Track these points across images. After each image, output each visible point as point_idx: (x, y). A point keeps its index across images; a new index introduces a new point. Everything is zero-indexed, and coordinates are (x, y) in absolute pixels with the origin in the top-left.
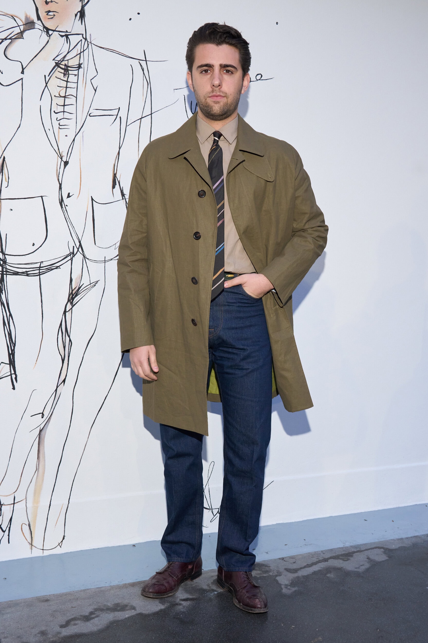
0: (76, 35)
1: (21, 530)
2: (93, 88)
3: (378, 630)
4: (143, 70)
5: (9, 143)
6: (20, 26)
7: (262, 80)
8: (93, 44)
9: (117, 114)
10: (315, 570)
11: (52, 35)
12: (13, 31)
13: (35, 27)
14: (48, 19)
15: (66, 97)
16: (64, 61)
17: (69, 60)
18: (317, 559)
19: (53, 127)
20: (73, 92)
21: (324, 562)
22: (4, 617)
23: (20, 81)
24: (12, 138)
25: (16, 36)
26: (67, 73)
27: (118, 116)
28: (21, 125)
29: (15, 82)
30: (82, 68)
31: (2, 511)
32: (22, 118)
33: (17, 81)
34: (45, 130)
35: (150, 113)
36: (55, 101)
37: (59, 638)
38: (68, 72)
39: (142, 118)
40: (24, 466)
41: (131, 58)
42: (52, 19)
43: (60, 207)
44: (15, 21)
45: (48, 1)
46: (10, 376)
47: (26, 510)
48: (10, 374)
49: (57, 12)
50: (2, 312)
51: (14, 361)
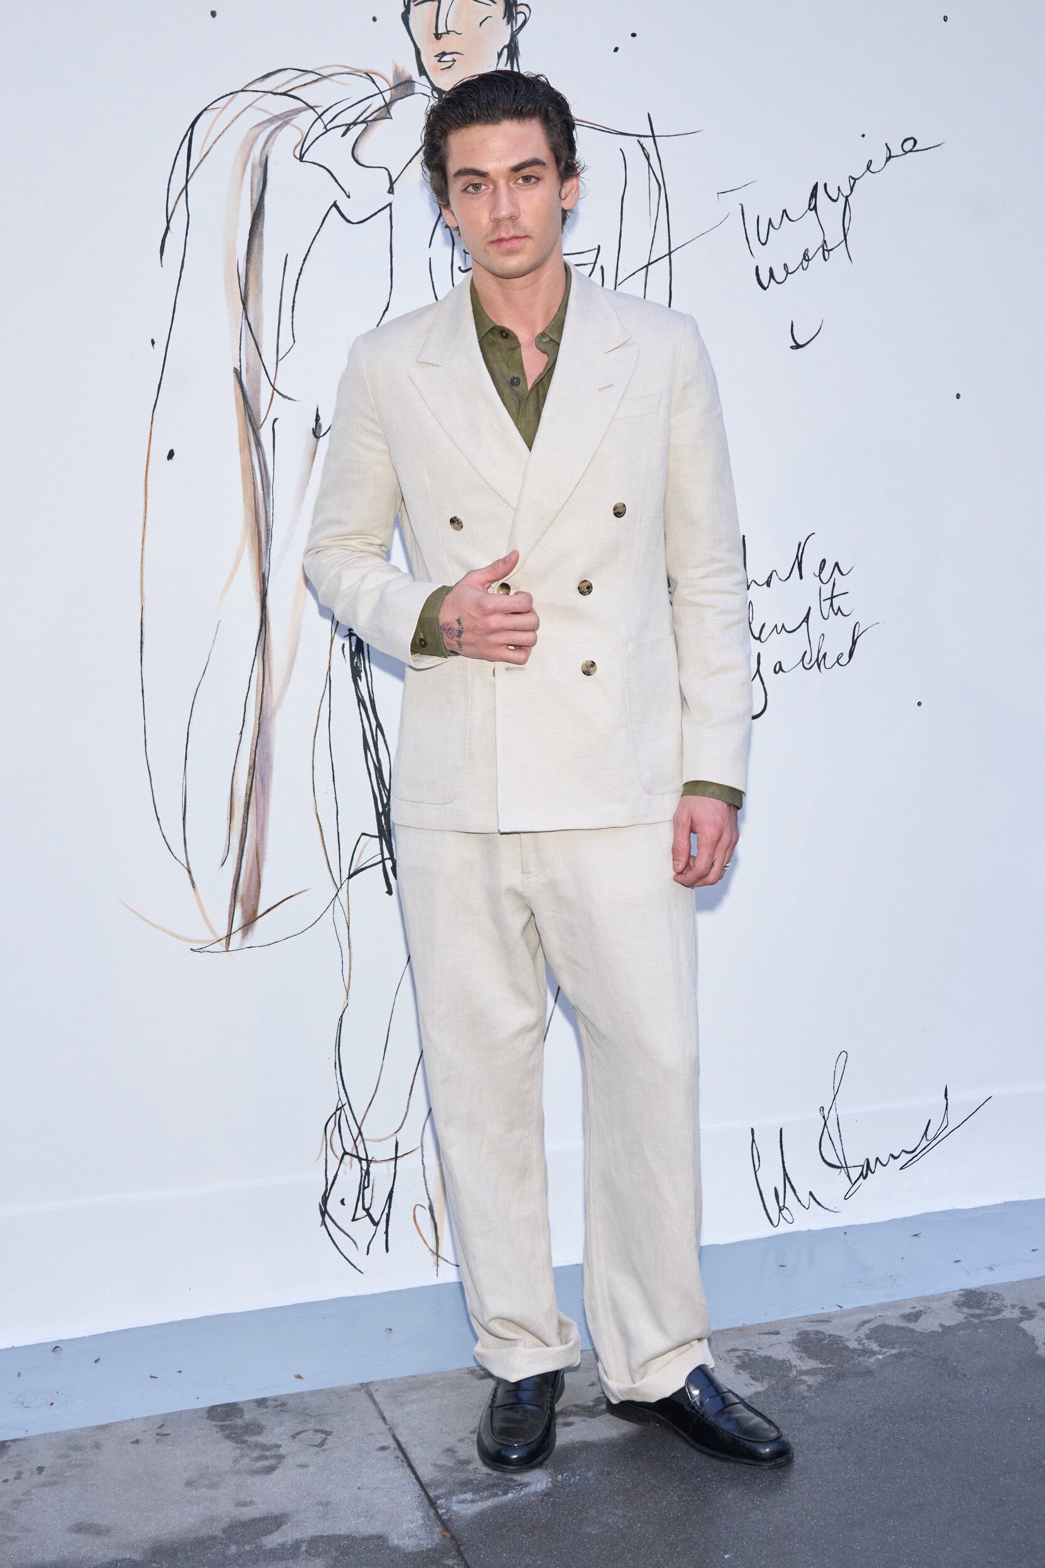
1: (413, 1220)
4: (648, 158)
6: (384, 92)
7: (918, 151)
9: (594, 261)
12: (370, 105)
13: (413, 91)
14: (441, 69)
23: (385, 210)
25: (375, 114)
27: (596, 264)
28: (390, 304)
29: (376, 213)
31: (369, 1176)
32: (392, 290)
33: (380, 211)
35: (668, 252)
39: (649, 264)
40: (416, 1069)
41: (622, 134)
42: (449, 69)
44: (374, 82)
45: (439, 32)
46: (381, 864)
47: (424, 1172)
48: (381, 859)
49: (459, 54)
50: (360, 718)
51: (389, 830)
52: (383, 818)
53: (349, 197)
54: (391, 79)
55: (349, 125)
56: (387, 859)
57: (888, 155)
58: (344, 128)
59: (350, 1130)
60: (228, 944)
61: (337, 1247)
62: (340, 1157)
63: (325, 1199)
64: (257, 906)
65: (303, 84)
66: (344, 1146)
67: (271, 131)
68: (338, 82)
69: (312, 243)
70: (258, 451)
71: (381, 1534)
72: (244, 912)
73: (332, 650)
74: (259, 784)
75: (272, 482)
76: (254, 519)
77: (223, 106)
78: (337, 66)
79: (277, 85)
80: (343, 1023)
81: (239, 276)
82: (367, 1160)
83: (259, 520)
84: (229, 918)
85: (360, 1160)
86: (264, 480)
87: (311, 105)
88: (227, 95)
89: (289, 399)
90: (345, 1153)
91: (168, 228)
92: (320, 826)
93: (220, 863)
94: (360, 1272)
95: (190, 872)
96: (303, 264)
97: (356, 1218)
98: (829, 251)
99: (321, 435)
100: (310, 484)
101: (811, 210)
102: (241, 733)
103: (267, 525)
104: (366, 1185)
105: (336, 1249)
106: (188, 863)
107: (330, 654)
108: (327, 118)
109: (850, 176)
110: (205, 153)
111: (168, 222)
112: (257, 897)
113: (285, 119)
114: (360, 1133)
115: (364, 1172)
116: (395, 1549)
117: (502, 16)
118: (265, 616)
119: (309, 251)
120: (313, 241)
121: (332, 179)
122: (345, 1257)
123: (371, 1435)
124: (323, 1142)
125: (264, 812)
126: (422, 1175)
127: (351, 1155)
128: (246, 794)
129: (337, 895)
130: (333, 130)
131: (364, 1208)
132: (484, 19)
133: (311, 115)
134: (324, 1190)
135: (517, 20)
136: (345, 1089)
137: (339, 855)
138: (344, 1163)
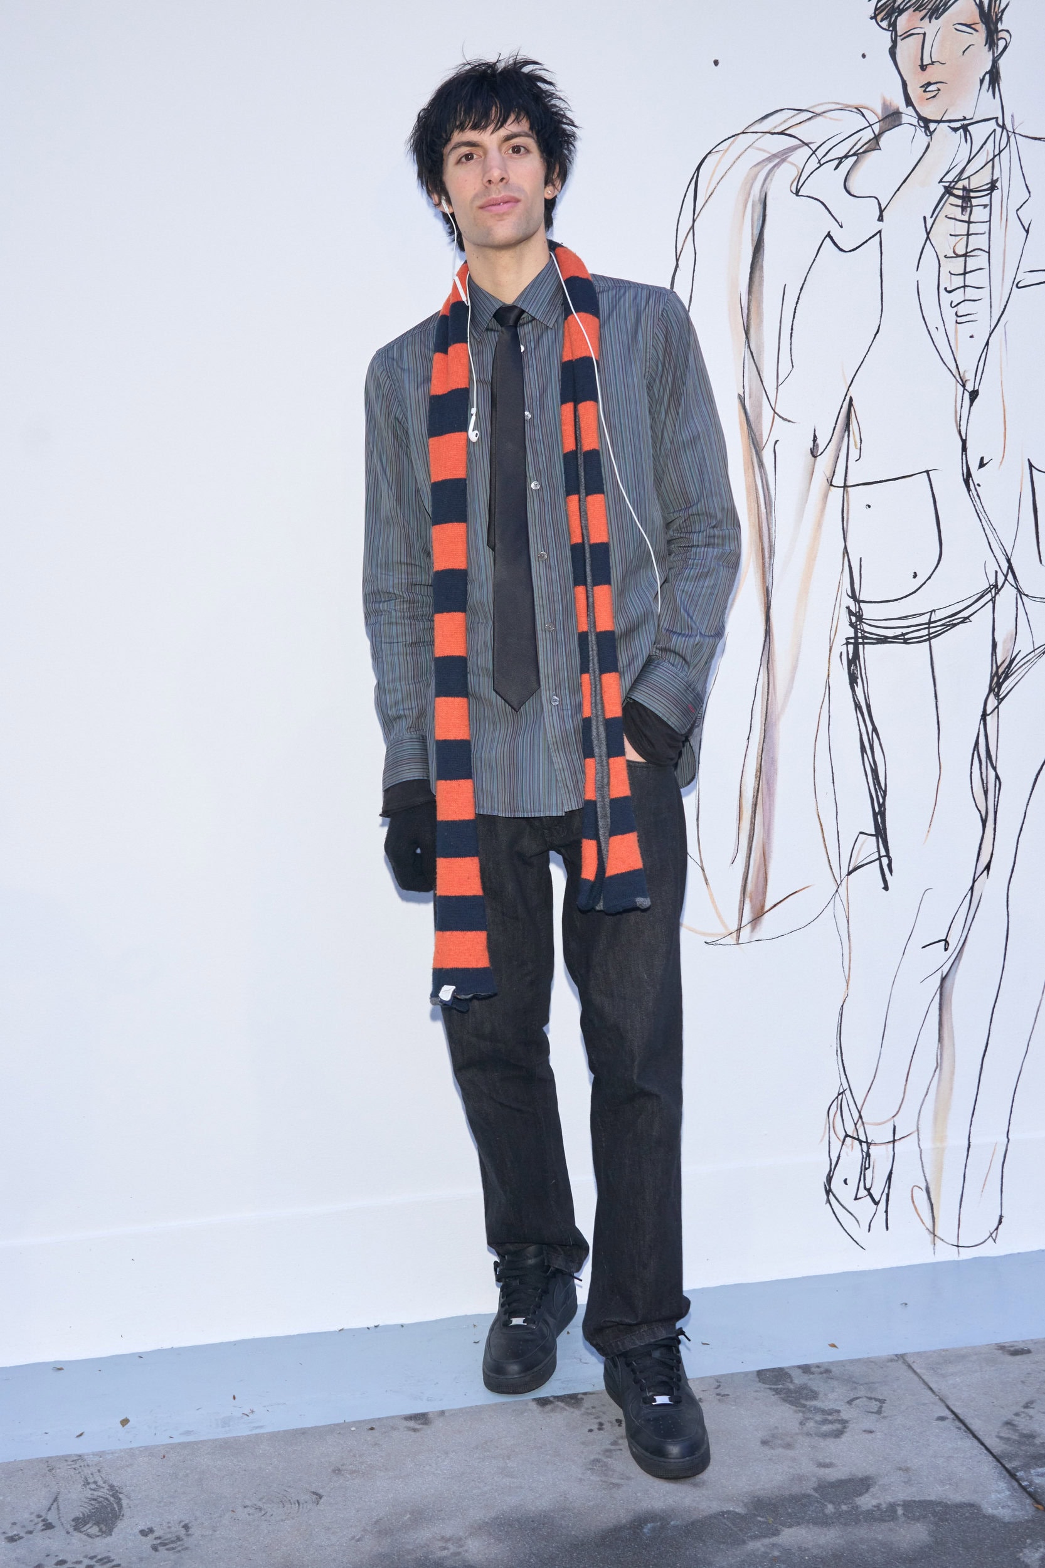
0: (983, 123)
1: (910, 1200)
2: (1021, 226)
5: (859, 367)
6: (873, 124)
8: (1019, 134)
11: (936, 131)
12: (860, 138)
13: (900, 121)
14: (927, 99)
15: (968, 254)
16: (961, 180)
17: (971, 177)
19: (943, 323)
20: (982, 242)
23: (875, 237)
24: (865, 356)
25: (865, 146)
26: (967, 204)
28: (881, 327)
29: (866, 242)
30: (997, 189)
31: (870, 1157)
32: (883, 313)
33: (870, 238)
34: (928, 331)
36: (947, 266)
38: (969, 203)
40: (911, 1058)
42: (934, 98)
43: (965, 488)
44: (864, 116)
45: (925, 63)
46: (878, 862)
47: (921, 1155)
48: (877, 857)
49: (943, 83)
50: (857, 724)
51: (885, 829)
52: (879, 817)
53: (841, 227)
54: (879, 112)
55: (842, 158)
56: (883, 856)
58: (836, 162)
59: (850, 1113)
60: (738, 937)
61: (841, 1224)
62: (842, 1139)
63: (829, 1178)
64: (765, 901)
65: (798, 122)
66: (846, 1129)
67: (769, 169)
68: (831, 119)
69: (808, 273)
70: (760, 472)
71: (972, 1502)
72: (752, 907)
73: (831, 659)
74: (765, 786)
75: (774, 500)
76: (758, 536)
77: (725, 148)
78: (829, 103)
79: (775, 125)
80: (845, 1012)
81: (741, 307)
82: (867, 1142)
83: (762, 537)
84: (739, 913)
85: (861, 1142)
86: (767, 498)
87: (806, 141)
88: (729, 138)
89: (789, 421)
90: (847, 1136)
91: (677, 266)
92: (821, 826)
93: (730, 861)
94: (863, 1249)
95: (703, 870)
96: (800, 294)
97: (858, 1197)
99: (818, 454)
100: (808, 501)
102: (748, 738)
103: (770, 541)
104: (867, 1166)
105: (840, 1226)
106: (701, 862)
108: (820, 153)
110: (710, 194)
111: (677, 260)
112: (764, 893)
113: (782, 156)
114: (860, 1117)
115: (864, 1154)
116: (992, 1518)
117: (984, 44)
118: (769, 627)
119: (805, 280)
120: (809, 270)
121: (826, 211)
122: (849, 1234)
123: (924, 1404)
124: (826, 1124)
125: (770, 812)
126: (919, 1157)
127: (852, 1137)
128: (754, 796)
129: (837, 891)
130: (826, 164)
131: (865, 1188)
132: (966, 47)
133: (806, 151)
134: (828, 1170)
135: (998, 46)
136: (846, 1075)
137: (839, 852)
138: (846, 1145)
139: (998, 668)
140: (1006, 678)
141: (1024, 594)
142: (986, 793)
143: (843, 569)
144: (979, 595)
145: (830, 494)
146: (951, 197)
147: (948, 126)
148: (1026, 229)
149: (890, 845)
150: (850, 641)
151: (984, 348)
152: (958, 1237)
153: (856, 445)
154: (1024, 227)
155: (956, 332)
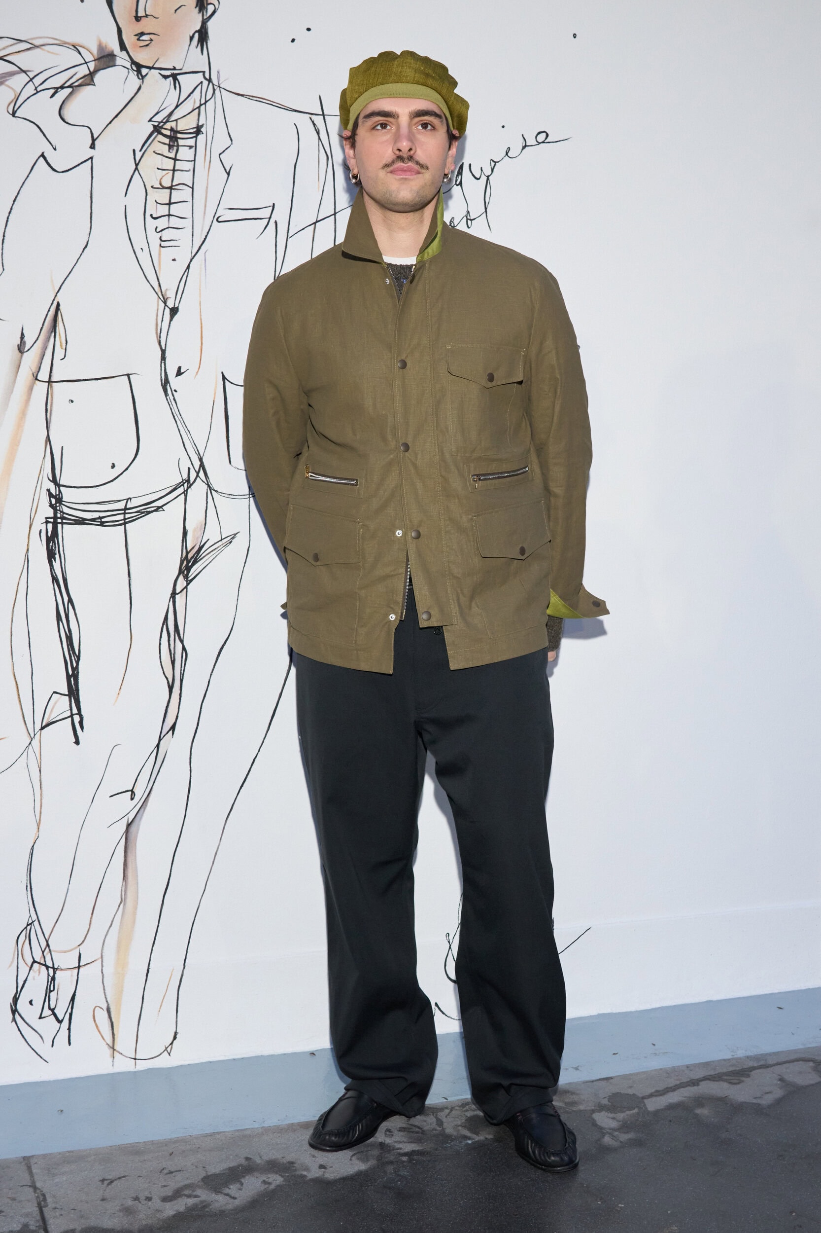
0: (192, 75)
1: (93, 1019)
2: (223, 169)
3: (794, 1214)
4: (318, 133)
5: (68, 276)
6: (89, 62)
7: (549, 142)
8: (224, 89)
9: (269, 217)
10: (671, 1101)
11: (148, 76)
12: (76, 73)
13: (115, 63)
14: (140, 47)
15: (173, 187)
16: (169, 122)
17: (179, 121)
18: (677, 1080)
19: (149, 245)
20: (186, 178)
21: (691, 1086)
22: (55, 1181)
23: (87, 162)
24: (74, 267)
25: (81, 81)
26: (174, 143)
27: (271, 219)
28: (89, 243)
29: (79, 165)
30: (203, 133)
31: (56, 981)
32: (92, 230)
33: (82, 163)
34: (134, 250)
35: (333, 213)
36: (154, 195)
37: (159, 1219)
38: (176, 143)
39: (317, 222)
40: (98, 893)
41: (296, 111)
42: (147, 47)
43: (164, 393)
44: (80, 53)
45: (139, 15)
46: (70, 719)
47: (103, 979)
48: (70, 714)
49: (156, 34)
50: (54, 595)
51: (77, 690)
52: (72, 679)
53: (55, 149)
54: (95, 52)
55: (57, 88)
56: (75, 714)
57: (524, 145)
58: (52, 91)
59: (39, 942)
61: (26, 1040)
62: (30, 964)
63: (15, 1000)
65: (17, 51)
66: (34, 956)
68: (48, 52)
69: (21, 187)
73: (30, 534)
78: (48, 38)
80: (34, 852)
82: (53, 968)
85: (47, 967)
87: (24, 69)
90: (34, 962)
92: (17, 684)
94: (46, 1061)
96: (13, 205)
97: (43, 1016)
98: (471, 220)
99: (25, 350)
100: (14, 392)
101: (457, 185)
104: (52, 989)
105: (25, 1042)
107: (29, 538)
108: (37, 81)
109: (492, 160)
114: (48, 945)
115: (50, 978)
117: (195, 6)
119: (18, 193)
120: (23, 185)
121: (41, 133)
122: (33, 1049)
124: (15, 952)
126: (101, 981)
127: (40, 963)
129: (30, 743)
130: (42, 92)
131: (49, 1008)
132: (178, 7)
133: (23, 78)
134: (15, 992)
135: (207, 9)
136: (34, 907)
137: (33, 709)
138: (33, 970)
139: (187, 553)
140: (195, 562)
141: (214, 490)
142: (173, 662)
143: (45, 456)
144: (172, 488)
145: (35, 387)
146: (159, 135)
147: (159, 73)
148: (228, 171)
149: (81, 704)
150: (49, 520)
151: (185, 271)
152: (136, 1051)
153: (61, 346)
154: (225, 170)
155: (160, 254)
